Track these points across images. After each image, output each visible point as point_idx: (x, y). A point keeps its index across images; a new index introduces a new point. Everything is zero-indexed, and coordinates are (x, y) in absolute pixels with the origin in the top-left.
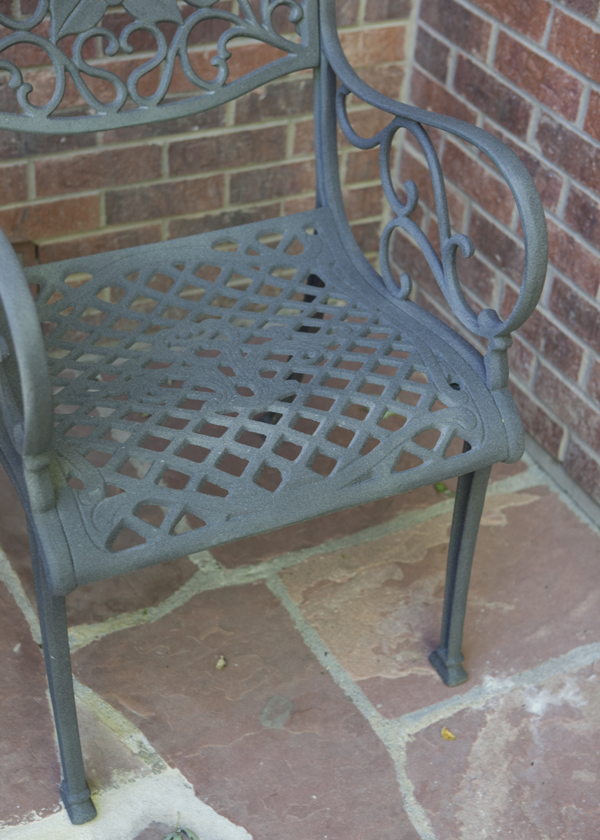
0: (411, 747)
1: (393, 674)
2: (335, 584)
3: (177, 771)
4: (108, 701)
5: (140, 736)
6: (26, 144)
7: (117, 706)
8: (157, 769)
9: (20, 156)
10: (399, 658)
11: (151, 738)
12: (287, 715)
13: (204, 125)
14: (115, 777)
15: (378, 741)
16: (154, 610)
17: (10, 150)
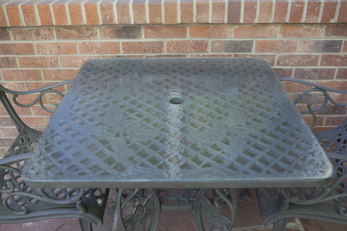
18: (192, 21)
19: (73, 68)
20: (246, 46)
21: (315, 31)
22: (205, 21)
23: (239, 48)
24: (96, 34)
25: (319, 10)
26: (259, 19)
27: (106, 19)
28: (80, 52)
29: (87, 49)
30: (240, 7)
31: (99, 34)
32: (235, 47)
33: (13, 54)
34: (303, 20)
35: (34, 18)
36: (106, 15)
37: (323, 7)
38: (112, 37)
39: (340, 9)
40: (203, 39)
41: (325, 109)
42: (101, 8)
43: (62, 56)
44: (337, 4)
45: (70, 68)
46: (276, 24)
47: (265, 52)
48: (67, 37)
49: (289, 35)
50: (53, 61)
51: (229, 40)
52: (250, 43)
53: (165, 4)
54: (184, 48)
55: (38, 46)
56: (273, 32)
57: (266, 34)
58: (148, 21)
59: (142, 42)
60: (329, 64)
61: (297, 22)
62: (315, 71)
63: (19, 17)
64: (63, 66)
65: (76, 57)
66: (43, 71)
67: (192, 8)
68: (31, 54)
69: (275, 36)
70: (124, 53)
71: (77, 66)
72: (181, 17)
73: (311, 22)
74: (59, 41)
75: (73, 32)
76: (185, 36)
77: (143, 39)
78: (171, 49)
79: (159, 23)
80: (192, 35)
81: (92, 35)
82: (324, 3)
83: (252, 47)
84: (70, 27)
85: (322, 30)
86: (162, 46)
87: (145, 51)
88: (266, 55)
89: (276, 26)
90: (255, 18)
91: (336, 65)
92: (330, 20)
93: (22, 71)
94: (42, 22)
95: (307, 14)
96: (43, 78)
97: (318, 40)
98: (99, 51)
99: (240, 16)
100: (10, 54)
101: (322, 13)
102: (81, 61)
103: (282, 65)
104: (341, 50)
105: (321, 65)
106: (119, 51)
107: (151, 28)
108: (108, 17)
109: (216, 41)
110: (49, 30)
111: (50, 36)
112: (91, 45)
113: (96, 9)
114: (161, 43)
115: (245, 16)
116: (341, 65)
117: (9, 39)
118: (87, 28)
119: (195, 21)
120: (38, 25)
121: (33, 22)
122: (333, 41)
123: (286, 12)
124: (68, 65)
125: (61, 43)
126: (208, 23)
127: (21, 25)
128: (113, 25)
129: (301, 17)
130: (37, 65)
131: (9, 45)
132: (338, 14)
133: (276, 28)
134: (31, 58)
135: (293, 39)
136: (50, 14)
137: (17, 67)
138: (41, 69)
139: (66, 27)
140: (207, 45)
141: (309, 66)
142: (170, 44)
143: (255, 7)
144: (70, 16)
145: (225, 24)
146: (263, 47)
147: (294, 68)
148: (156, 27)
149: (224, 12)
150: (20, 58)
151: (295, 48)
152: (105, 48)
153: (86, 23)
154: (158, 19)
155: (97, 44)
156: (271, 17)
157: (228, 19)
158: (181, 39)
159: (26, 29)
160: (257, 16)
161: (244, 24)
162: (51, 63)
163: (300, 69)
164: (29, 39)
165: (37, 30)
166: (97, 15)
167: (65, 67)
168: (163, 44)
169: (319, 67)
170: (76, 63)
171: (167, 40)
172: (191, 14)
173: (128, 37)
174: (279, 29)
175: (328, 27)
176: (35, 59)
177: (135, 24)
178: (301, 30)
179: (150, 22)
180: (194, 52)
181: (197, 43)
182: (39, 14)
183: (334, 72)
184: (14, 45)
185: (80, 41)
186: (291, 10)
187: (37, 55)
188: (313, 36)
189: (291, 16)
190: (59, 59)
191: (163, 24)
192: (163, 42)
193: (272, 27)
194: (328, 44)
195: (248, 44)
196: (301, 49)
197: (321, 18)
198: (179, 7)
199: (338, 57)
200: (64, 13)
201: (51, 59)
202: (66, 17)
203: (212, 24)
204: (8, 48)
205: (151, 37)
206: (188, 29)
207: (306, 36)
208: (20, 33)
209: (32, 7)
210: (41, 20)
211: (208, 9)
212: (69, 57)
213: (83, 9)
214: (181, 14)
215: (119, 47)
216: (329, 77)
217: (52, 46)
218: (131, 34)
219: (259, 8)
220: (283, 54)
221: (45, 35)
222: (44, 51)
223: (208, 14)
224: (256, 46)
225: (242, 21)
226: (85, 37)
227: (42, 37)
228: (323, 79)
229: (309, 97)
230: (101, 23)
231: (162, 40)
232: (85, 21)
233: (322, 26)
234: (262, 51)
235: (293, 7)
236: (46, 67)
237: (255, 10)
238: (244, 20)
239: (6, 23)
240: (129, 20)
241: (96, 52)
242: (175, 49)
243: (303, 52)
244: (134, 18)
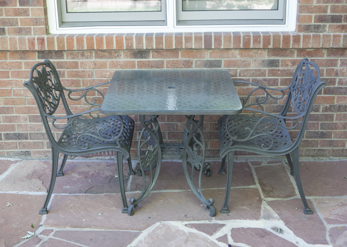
0: (331, 229)
1: (332, 218)
2: (325, 203)
3: (282, 221)
4: (272, 209)
5: (277, 215)
6: (278, 110)
7: (274, 210)
8: (279, 220)
9: (276, 112)
10: (334, 216)
11: (279, 216)
12: (307, 219)
13: (315, 111)
14: (270, 219)
15: (325, 226)
16: (286, 199)
17: (275, 110)
18: (182, 47)
19: (103, 79)
20: (218, 64)
21: (261, 54)
22: (190, 47)
23: (213, 65)
24: (121, 56)
25: (260, 40)
26: (224, 46)
27: (128, 46)
28: (109, 67)
29: (114, 65)
30: (211, 39)
31: (122, 55)
32: (211, 64)
33: (64, 68)
34: (252, 46)
35: (83, 45)
36: (129, 43)
37: (262, 38)
38: (131, 58)
39: (273, 40)
40: (189, 59)
41: (277, 109)
42: (126, 39)
43: (96, 70)
44: (270, 37)
45: (101, 79)
46: (236, 49)
47: (230, 67)
48: (101, 58)
49: (245, 56)
50: (90, 74)
51: (206, 59)
52: (220, 62)
53: (165, 37)
54: (178, 65)
55: (82, 63)
56: (234, 54)
57: (230, 56)
58: (155, 48)
59: (150, 61)
60: (274, 75)
61: (248, 48)
62: (265, 80)
63: (73, 44)
64: (97, 77)
65: (106, 71)
66: (82, 80)
67: (182, 39)
68: (76, 69)
69: (236, 57)
70: (138, 68)
71: (106, 77)
72: (175, 45)
73: (257, 47)
74: (96, 60)
75: (106, 54)
76: (178, 57)
77: (151, 59)
78: (169, 66)
79: (161, 48)
80: (182, 56)
81: (118, 56)
82: (262, 36)
83: (221, 64)
84: (104, 51)
85: (265, 53)
86: (163, 64)
87: (152, 67)
88: (231, 69)
89: (235, 50)
90: (221, 45)
91: (279, 76)
92: (268, 46)
93: (68, 80)
94: (87, 47)
95: (253, 42)
96: (82, 86)
97: (263, 59)
98: (122, 67)
99: (212, 44)
100: (62, 68)
101: (262, 42)
102: (109, 73)
103: (243, 76)
104: (280, 66)
105: (268, 76)
106: (135, 67)
107: (156, 52)
108: (130, 45)
109: (198, 60)
110: (91, 52)
111: (91, 56)
112: (117, 63)
113: (122, 40)
114: (163, 62)
115: (215, 44)
116: (281, 76)
117: (63, 58)
118: (116, 51)
119: (184, 47)
120: (84, 49)
121: (82, 47)
122: (274, 60)
123: (240, 42)
124: (100, 76)
125: (97, 61)
126: (192, 49)
127: (74, 49)
128: (132, 49)
129: (250, 44)
130: (79, 76)
131: (62, 62)
132: (272, 42)
133: (236, 52)
134: (76, 71)
135: (248, 59)
136: (94, 42)
137: (65, 78)
138: (81, 79)
139: (101, 51)
140: (192, 63)
141: (260, 76)
142: (168, 62)
143: (221, 39)
144: (106, 44)
145: (203, 49)
146: (229, 64)
147: (251, 78)
148: (159, 52)
149: (202, 42)
150: (68, 71)
151: (249, 65)
152: (126, 64)
153: (115, 49)
154: (161, 46)
155: (121, 62)
156: (231, 44)
157: (204, 46)
158: (176, 59)
159: (76, 52)
160: (223, 44)
161: (214, 49)
162: (89, 74)
163: (255, 79)
164: (76, 59)
165: (83, 52)
166: (122, 43)
167: (98, 78)
168: (164, 62)
169: (267, 77)
170: (106, 75)
171: (166, 59)
172: (181, 43)
173: (142, 57)
174: (238, 52)
175: (269, 51)
176: (78, 72)
177: (146, 49)
178: (252, 53)
179: (156, 48)
180: (184, 67)
181: (185, 61)
182: (87, 42)
183: (278, 81)
184: (66, 62)
185: (110, 60)
186: (243, 40)
187: (80, 69)
188: (260, 56)
189: (243, 44)
190: (94, 72)
191: (164, 49)
192: (163, 61)
193: (233, 51)
194: (270, 62)
195: (219, 62)
196: (254, 65)
197: (262, 45)
198: (174, 39)
199: (279, 70)
200: (102, 42)
201: (89, 72)
202: (103, 44)
203: (195, 49)
204: (61, 64)
205: (156, 58)
206: (180, 53)
207: (256, 57)
208: (71, 54)
209: (83, 38)
210: (87, 46)
211: (192, 40)
212: (101, 71)
213: (114, 39)
214: (175, 43)
215: (135, 64)
216: (275, 85)
217: (91, 63)
218: (144, 55)
219: (223, 39)
220: (242, 69)
221: (87, 56)
222: (85, 67)
223: (192, 43)
224: (224, 63)
225: (213, 47)
226: (113, 58)
227: (85, 57)
228: (271, 86)
229: (264, 99)
230: (125, 48)
231: (163, 60)
232: (115, 47)
233: (264, 50)
234: (228, 67)
235: (244, 38)
236: (84, 78)
237: (221, 40)
238: (214, 46)
239: (64, 48)
240: (143, 47)
241: (119, 67)
242: (171, 66)
243: (256, 67)
244: (146, 45)
